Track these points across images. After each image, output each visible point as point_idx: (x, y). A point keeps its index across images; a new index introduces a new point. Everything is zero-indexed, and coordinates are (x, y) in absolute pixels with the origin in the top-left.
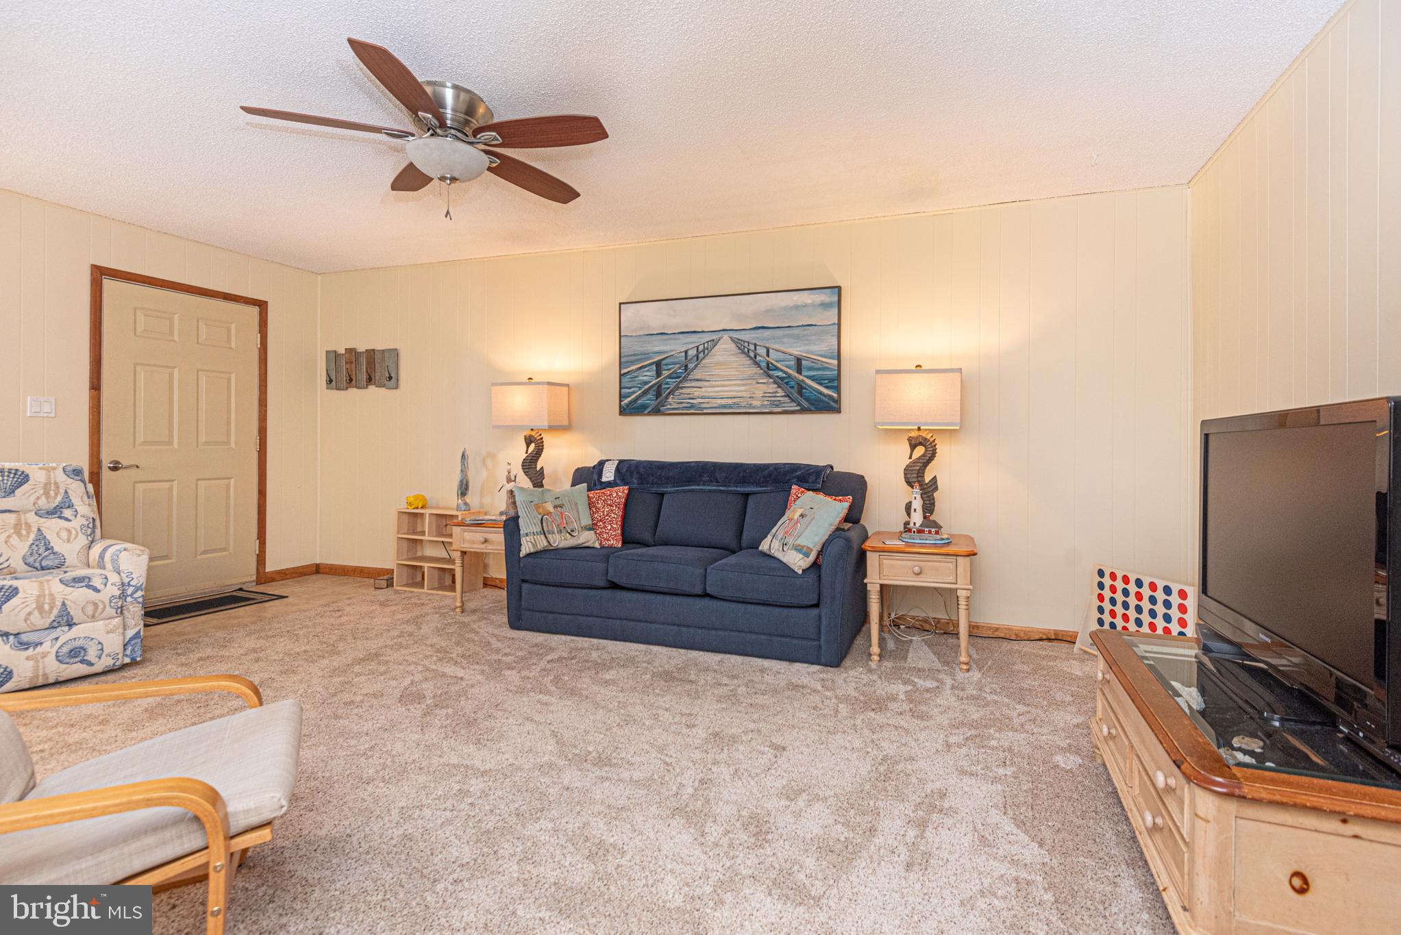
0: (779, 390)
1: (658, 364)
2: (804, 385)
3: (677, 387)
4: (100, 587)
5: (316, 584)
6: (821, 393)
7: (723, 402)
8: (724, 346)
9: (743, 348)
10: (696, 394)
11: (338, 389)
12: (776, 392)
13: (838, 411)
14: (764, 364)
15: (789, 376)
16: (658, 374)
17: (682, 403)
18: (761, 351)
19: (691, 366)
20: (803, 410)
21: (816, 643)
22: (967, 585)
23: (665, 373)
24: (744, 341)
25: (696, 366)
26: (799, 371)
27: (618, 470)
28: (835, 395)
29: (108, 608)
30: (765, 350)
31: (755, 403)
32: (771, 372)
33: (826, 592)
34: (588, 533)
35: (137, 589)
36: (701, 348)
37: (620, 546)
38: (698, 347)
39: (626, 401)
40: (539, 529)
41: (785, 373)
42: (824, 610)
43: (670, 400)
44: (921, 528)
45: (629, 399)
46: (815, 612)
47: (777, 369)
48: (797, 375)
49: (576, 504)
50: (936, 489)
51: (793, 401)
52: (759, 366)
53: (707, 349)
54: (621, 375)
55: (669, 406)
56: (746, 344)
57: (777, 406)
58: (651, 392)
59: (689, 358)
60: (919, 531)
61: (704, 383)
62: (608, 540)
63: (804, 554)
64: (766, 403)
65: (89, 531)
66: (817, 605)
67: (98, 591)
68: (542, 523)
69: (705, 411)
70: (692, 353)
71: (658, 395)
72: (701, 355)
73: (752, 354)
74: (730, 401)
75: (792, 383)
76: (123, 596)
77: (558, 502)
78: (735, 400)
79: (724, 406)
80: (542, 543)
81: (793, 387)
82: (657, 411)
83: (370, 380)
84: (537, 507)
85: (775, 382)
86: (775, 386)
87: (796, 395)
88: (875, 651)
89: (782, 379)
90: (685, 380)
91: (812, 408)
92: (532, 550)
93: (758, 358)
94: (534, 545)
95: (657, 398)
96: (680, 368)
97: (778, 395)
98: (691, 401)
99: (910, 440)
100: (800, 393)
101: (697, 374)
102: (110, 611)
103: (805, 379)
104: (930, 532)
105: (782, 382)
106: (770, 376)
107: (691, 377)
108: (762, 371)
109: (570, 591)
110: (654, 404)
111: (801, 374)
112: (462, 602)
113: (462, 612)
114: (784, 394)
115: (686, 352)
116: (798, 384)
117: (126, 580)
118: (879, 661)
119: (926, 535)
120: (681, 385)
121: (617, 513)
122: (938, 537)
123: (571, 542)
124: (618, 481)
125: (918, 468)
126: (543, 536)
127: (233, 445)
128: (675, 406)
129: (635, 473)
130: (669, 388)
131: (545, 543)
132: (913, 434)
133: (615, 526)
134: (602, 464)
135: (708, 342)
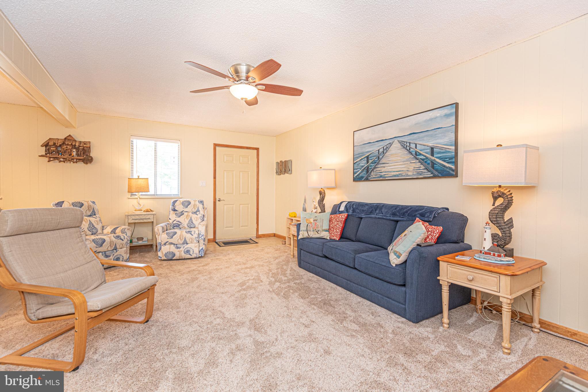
0: (422, 166)
1: (367, 157)
2: (435, 162)
3: (375, 168)
4: (193, 234)
5: (273, 240)
6: (444, 166)
7: (395, 173)
8: (395, 146)
9: (405, 146)
10: (383, 170)
11: (278, 175)
12: (420, 167)
13: (456, 176)
14: (414, 153)
15: (427, 158)
16: (368, 162)
17: (377, 175)
18: (413, 146)
19: (381, 157)
20: (435, 177)
21: (404, 306)
23: (370, 161)
24: (404, 142)
25: (383, 157)
26: (432, 155)
27: (346, 206)
28: (453, 167)
29: (195, 240)
30: (414, 145)
31: (410, 173)
32: (417, 157)
33: (408, 280)
34: (325, 232)
35: (203, 236)
36: (385, 148)
37: (338, 239)
38: (383, 147)
39: (356, 175)
40: (306, 229)
41: (425, 156)
42: (408, 289)
43: (372, 174)
44: (488, 251)
45: (357, 174)
46: (403, 289)
47: (420, 154)
48: (431, 157)
49: (323, 220)
50: (512, 226)
51: (429, 171)
52: (412, 154)
53: (388, 148)
54: (354, 164)
55: (372, 177)
56: (405, 143)
57: (421, 175)
58: (364, 170)
59: (380, 153)
60: (486, 253)
61: (386, 164)
62: (333, 236)
63: (397, 256)
64: (415, 173)
65: (202, 218)
66: (404, 285)
67: (192, 235)
68: (307, 227)
69: (387, 178)
70: (381, 150)
71: (367, 172)
72: (385, 151)
73: (408, 148)
74: (397, 173)
75: (429, 162)
76: (199, 237)
77: (316, 218)
78: (400, 173)
79: (395, 176)
80: (306, 235)
81: (429, 164)
82: (367, 180)
83: (285, 172)
84: (307, 220)
85: (420, 162)
86: (420, 164)
87: (431, 168)
88: (446, 321)
89: (423, 160)
90: (378, 164)
91: (440, 175)
92: (302, 237)
93: (411, 150)
94: (303, 235)
95: (367, 173)
96: (376, 158)
97: (421, 168)
98: (381, 174)
99: (493, 193)
100: (433, 167)
101: (383, 161)
102: (195, 241)
103: (435, 159)
104: (494, 255)
105: (423, 161)
106: (417, 159)
107: (381, 162)
108: (413, 157)
109: (314, 256)
110: (366, 176)
111: (433, 156)
112: (293, 254)
114: (424, 168)
115: (379, 150)
116: (432, 162)
117: (200, 233)
118: (448, 328)
119: (491, 257)
120: (377, 166)
121: (341, 225)
122: (499, 259)
123: (317, 236)
124: (345, 211)
125: (497, 212)
126: (306, 232)
127: (249, 194)
128: (374, 176)
129: (351, 208)
130: (371, 168)
131: (307, 235)
132: (495, 190)
133: (338, 231)
134: (341, 203)
135: (388, 144)
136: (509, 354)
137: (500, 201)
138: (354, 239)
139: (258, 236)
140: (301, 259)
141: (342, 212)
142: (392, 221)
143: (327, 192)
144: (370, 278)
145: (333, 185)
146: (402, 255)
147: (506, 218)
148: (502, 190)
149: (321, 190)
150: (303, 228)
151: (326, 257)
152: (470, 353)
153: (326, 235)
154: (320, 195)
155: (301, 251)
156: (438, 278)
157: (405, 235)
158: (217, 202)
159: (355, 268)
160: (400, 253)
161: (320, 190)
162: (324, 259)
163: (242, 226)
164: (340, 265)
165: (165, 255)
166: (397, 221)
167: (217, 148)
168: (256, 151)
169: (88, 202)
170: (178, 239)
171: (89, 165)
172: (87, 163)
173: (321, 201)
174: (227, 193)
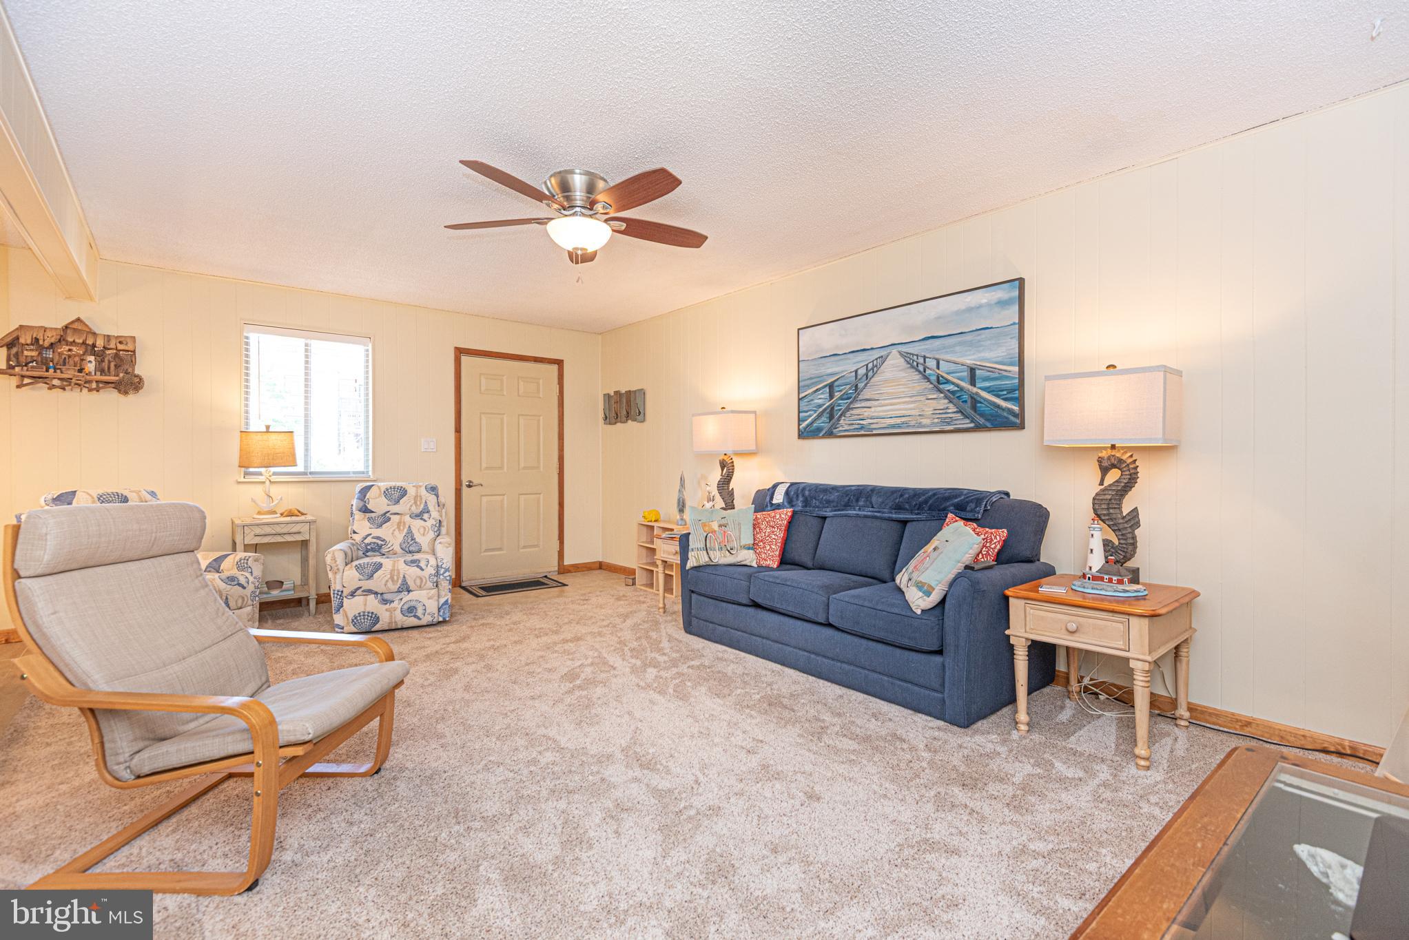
0: (951, 405)
1: (831, 386)
2: (979, 399)
3: (848, 409)
4: (424, 567)
6: (998, 407)
7: (892, 421)
8: (891, 362)
9: (914, 363)
10: (866, 414)
11: (610, 424)
12: (947, 408)
13: (1021, 426)
14: (933, 378)
15: (962, 389)
16: (831, 396)
17: (852, 424)
18: (931, 364)
19: (861, 385)
20: (978, 428)
21: (940, 695)
22: (1144, 655)
23: (837, 395)
24: (913, 355)
25: (866, 385)
26: (973, 383)
27: (787, 493)
28: (1016, 408)
29: (428, 582)
30: (935, 362)
31: (925, 421)
32: (941, 386)
33: (950, 639)
34: (746, 551)
35: (447, 570)
36: (870, 366)
37: (775, 566)
38: (867, 365)
39: (804, 425)
40: (703, 545)
41: (957, 386)
42: (948, 659)
43: (841, 422)
44: (1098, 574)
45: (807, 422)
46: (938, 659)
47: (948, 382)
48: (970, 387)
49: (739, 524)
50: (1138, 524)
51: (966, 417)
52: (929, 380)
53: (876, 366)
54: (800, 399)
55: (841, 429)
56: (915, 357)
57: (948, 424)
58: (824, 414)
59: (859, 377)
60: (1095, 578)
61: (873, 402)
62: (765, 560)
63: (924, 593)
64: (936, 420)
66: (940, 652)
67: (422, 570)
68: (706, 540)
69: (874, 432)
70: (862, 372)
71: (831, 417)
72: (870, 374)
73: (921, 368)
74: (898, 421)
75: (965, 397)
76: (437, 574)
77: (724, 522)
78: (903, 419)
79: (893, 426)
80: (704, 559)
81: (966, 401)
82: (830, 434)
83: (628, 416)
84: (704, 525)
85: (946, 397)
86: (946, 401)
87: (970, 411)
88: (1022, 718)
89: (953, 393)
90: (855, 400)
91: (988, 425)
92: (695, 565)
93: (928, 372)
94: (697, 560)
95: (830, 421)
96: (850, 389)
97: (950, 411)
98: (861, 422)
99: (1100, 460)
100: (974, 408)
101: (866, 394)
102: (430, 585)
103: (979, 391)
104: (1110, 581)
105: (953, 396)
106: (940, 391)
107: (861, 397)
108: (931, 386)
109: (724, 604)
110: (826, 426)
111: (975, 386)
112: (664, 604)
113: (664, 612)
114: (955, 410)
115: (856, 371)
116: (972, 398)
117: (440, 564)
118: (1028, 731)
119: (1105, 584)
120: (852, 406)
121: (779, 535)
122: (1121, 587)
123: (730, 559)
124: (786, 504)
125: (1109, 497)
126: (705, 552)
127: (542, 469)
128: (846, 427)
129: (800, 496)
130: (840, 410)
131: (707, 559)
132: (1104, 454)
133: (773, 547)
134: (775, 486)
135: (877, 359)
136: (1148, 768)
137: (1113, 476)
138: (810, 564)
139: (563, 570)
140: (691, 613)
141: (778, 506)
142: (896, 523)
143: (738, 462)
144: (864, 642)
145: (753, 448)
146: (934, 589)
147: (1126, 510)
148: (1118, 455)
149: (725, 458)
150: (694, 543)
151: (756, 605)
152: (1081, 774)
153: (749, 557)
154: (722, 470)
155: (691, 597)
156: (1007, 632)
157: (935, 549)
158: (465, 490)
159: (830, 625)
160: (930, 586)
161: (722, 457)
162: (751, 611)
163: (525, 547)
164: (792, 621)
165: (353, 620)
166: (904, 523)
167: (464, 359)
168: (555, 367)
169: (138, 492)
170: (387, 581)
171: (131, 397)
172: (126, 393)
173: (725, 483)
174: (487, 468)
